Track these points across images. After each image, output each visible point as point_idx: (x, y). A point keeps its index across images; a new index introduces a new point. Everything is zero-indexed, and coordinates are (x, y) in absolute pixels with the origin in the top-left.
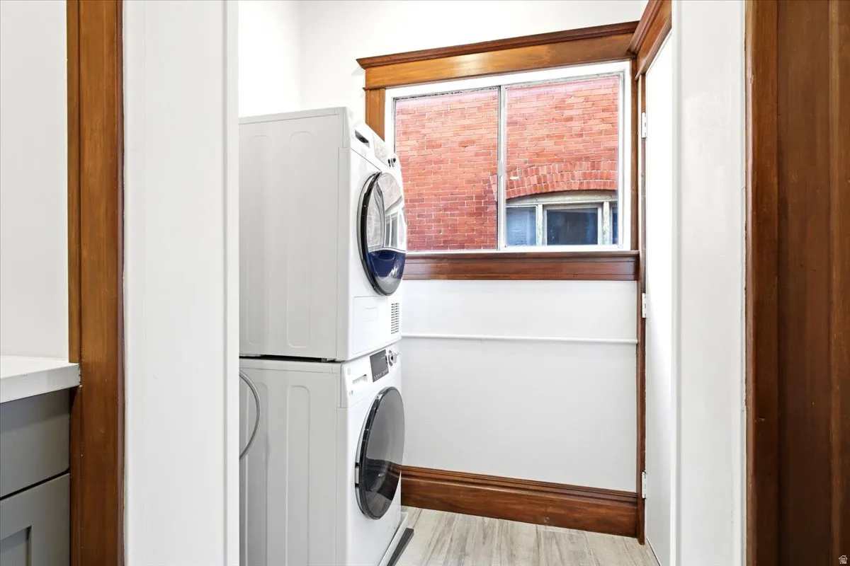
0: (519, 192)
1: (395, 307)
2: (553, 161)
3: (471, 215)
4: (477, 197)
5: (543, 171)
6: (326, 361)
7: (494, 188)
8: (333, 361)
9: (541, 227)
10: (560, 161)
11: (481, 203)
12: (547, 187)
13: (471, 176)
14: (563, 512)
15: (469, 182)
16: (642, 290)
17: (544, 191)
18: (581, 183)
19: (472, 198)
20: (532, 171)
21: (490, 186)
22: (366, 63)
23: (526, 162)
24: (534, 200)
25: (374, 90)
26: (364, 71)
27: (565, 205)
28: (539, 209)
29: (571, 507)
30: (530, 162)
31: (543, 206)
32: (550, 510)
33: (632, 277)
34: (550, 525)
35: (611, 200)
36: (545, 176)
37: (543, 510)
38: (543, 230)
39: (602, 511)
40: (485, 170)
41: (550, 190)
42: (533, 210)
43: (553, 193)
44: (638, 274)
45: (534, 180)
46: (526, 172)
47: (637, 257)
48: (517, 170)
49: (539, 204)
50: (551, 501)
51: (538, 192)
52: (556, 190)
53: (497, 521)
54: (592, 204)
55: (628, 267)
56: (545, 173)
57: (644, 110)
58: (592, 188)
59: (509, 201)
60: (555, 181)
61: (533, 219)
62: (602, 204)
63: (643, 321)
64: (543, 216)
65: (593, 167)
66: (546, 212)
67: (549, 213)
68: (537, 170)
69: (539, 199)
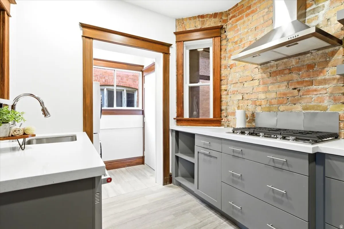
5: (106, 78)
9: (106, 95)
12: (108, 83)
14: (129, 164)
16: (144, 117)
18: (118, 83)
20: (103, 77)
28: (105, 90)
29: (131, 162)
30: (102, 74)
31: (107, 89)
33: (142, 114)
35: (127, 89)
36: (107, 80)
37: (125, 164)
39: (137, 161)
41: (109, 84)
42: (103, 90)
43: (110, 85)
44: (143, 113)
45: (104, 80)
46: (101, 77)
47: (143, 110)
48: (98, 76)
51: (105, 84)
54: (121, 90)
55: (141, 112)
56: (107, 78)
57: (144, 83)
58: (121, 85)
60: (110, 82)
61: (103, 93)
62: (124, 90)
63: (144, 122)
64: (106, 92)
65: (121, 79)
67: (108, 91)
68: (105, 78)
69: (105, 87)
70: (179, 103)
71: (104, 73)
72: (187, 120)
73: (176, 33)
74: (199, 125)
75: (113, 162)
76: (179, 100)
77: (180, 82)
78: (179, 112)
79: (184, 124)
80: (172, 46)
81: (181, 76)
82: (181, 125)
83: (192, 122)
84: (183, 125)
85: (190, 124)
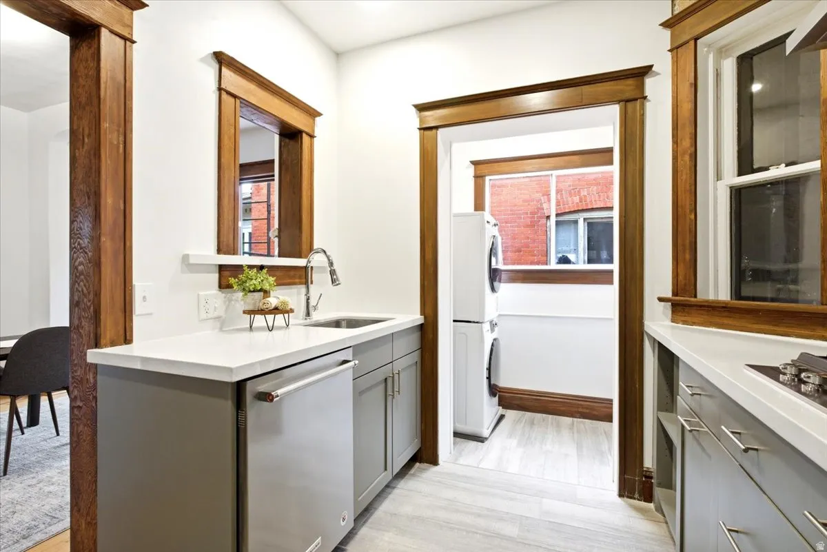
0: (564, 208)
1: (497, 297)
2: (592, 185)
3: (528, 226)
4: (531, 213)
5: (584, 193)
6: (474, 322)
7: (545, 206)
8: (477, 323)
9: (582, 235)
10: (598, 184)
11: (534, 217)
12: (587, 204)
13: (527, 197)
14: (588, 411)
15: (524, 201)
17: (585, 208)
19: (527, 213)
20: (575, 192)
21: (541, 204)
22: (475, 163)
23: (570, 186)
24: (577, 215)
25: (479, 178)
26: (473, 166)
27: (602, 218)
28: (581, 222)
29: (592, 409)
30: (573, 186)
31: (584, 219)
32: (580, 410)
34: (580, 418)
36: (585, 196)
37: (576, 410)
38: (584, 237)
40: (537, 192)
42: (576, 222)
43: (593, 210)
45: (576, 199)
46: (570, 193)
48: (563, 192)
49: (581, 217)
50: (581, 405)
51: (580, 208)
52: (595, 207)
53: (550, 416)
56: (586, 194)
59: (557, 215)
60: (593, 200)
61: (576, 229)
64: (584, 227)
66: (586, 224)
67: (589, 224)
68: (579, 192)
69: (580, 214)
70: (680, 248)
71: (577, 182)
72: (708, 306)
73: (666, 25)
74: (756, 326)
75: (518, 394)
76: (679, 241)
77: (684, 177)
78: (680, 278)
79: (695, 320)
80: (653, 69)
81: (687, 158)
82: (685, 323)
83: (726, 314)
84: (694, 324)
85: (717, 320)
